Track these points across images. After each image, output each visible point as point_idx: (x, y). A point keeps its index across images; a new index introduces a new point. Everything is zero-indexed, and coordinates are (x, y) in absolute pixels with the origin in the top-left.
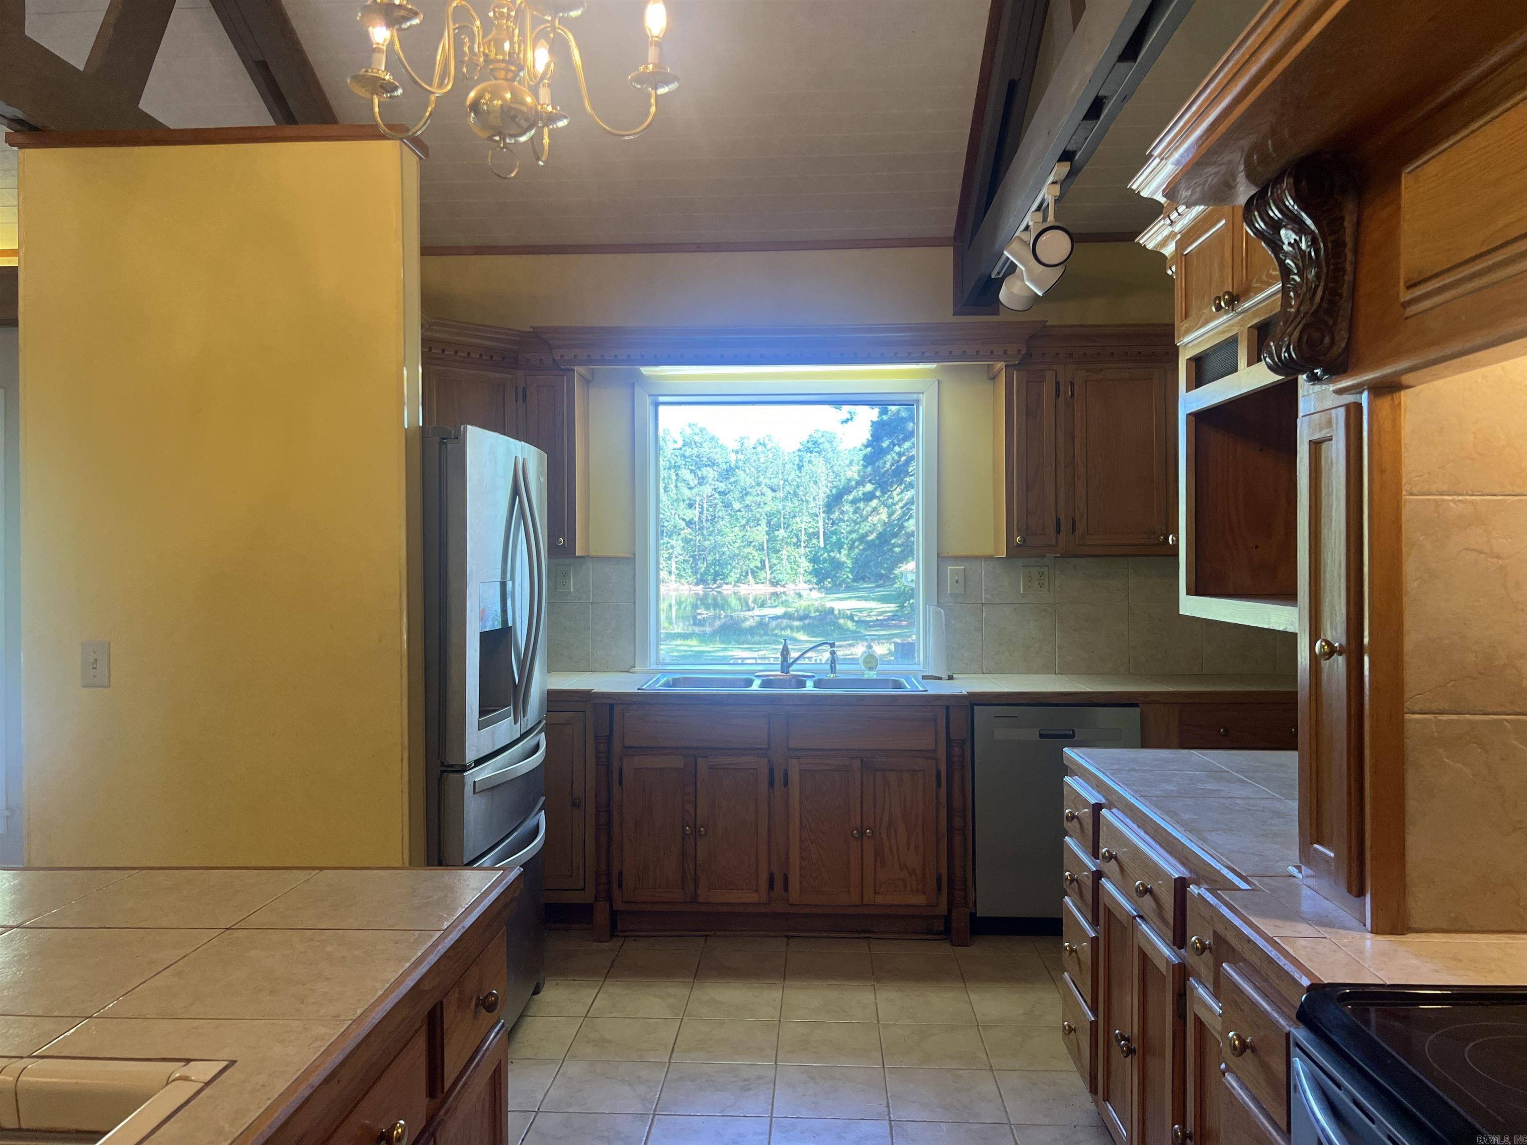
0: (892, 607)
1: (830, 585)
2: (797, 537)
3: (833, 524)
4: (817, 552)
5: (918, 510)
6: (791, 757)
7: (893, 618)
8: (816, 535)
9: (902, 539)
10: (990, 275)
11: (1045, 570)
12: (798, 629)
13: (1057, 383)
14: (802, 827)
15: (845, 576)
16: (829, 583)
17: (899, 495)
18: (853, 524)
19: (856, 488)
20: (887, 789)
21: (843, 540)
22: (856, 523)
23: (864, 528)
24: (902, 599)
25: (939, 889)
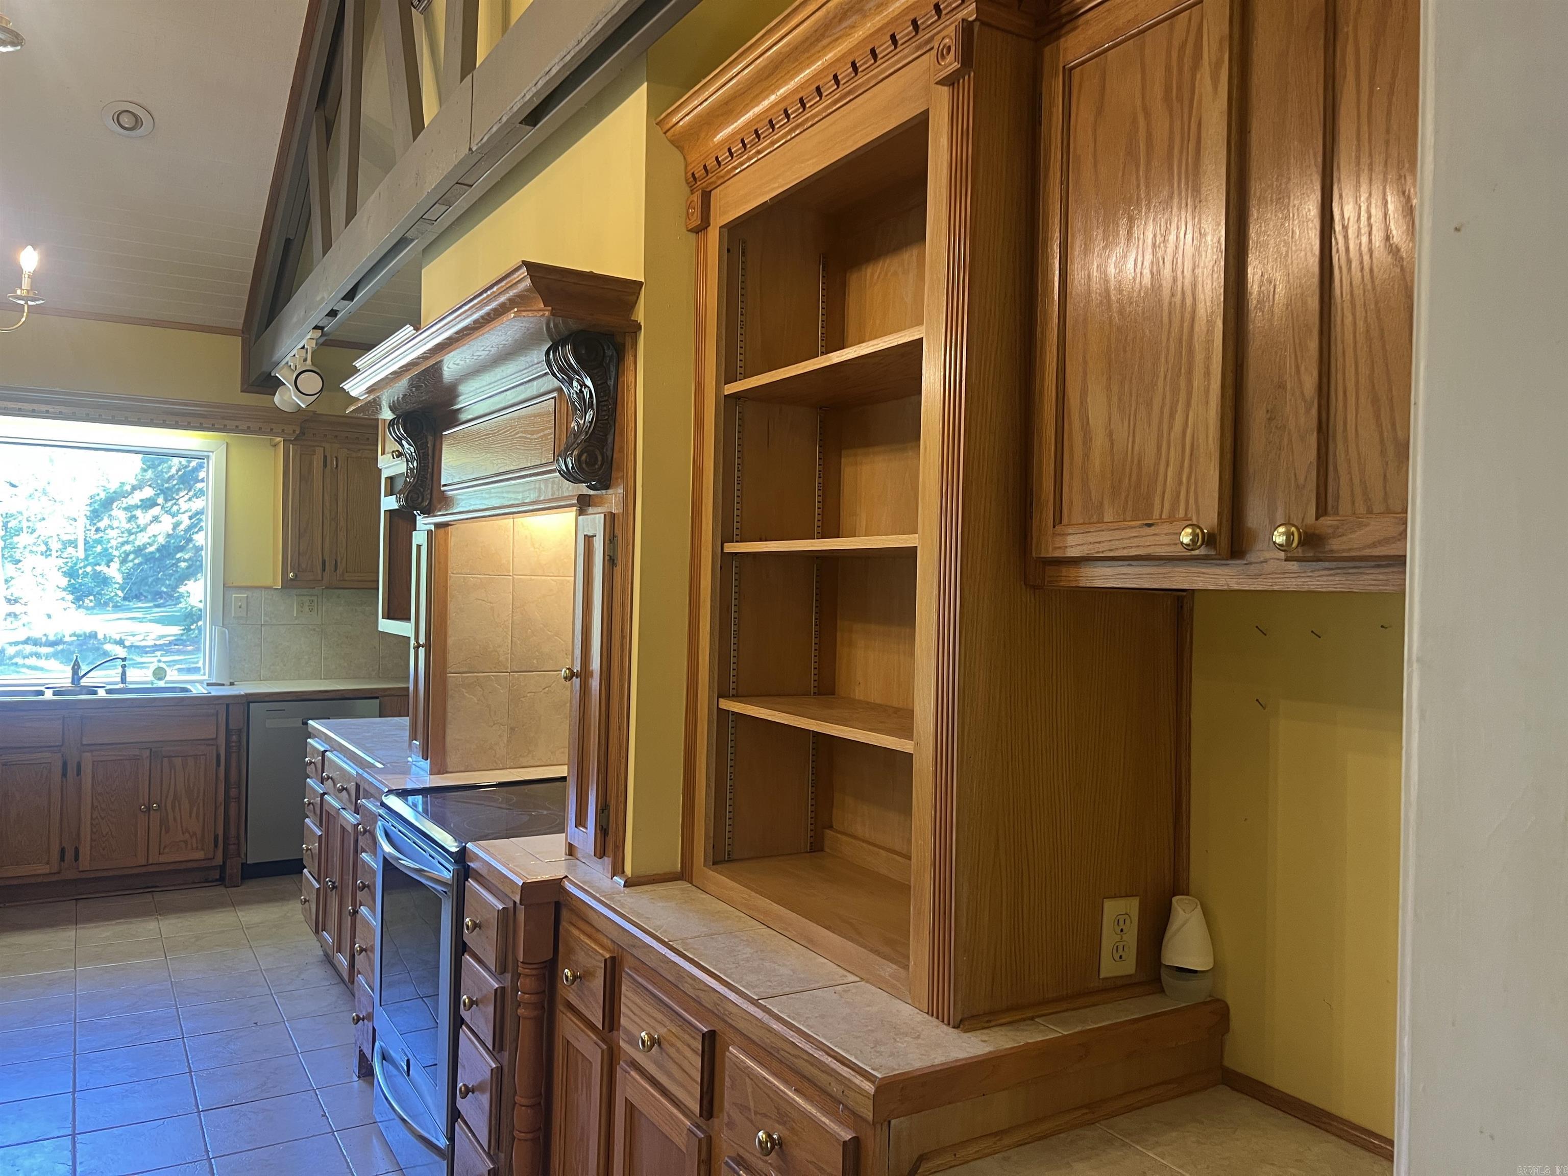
0: (176, 630)
1: (92, 604)
2: (46, 544)
3: (97, 530)
4: (76, 564)
5: (208, 522)
6: (84, 752)
7: (176, 643)
8: (73, 543)
9: (190, 554)
10: (270, 373)
11: (315, 598)
12: (47, 657)
13: (325, 457)
14: (93, 807)
15: (113, 594)
16: (91, 601)
17: (187, 505)
18: (127, 535)
19: (132, 493)
20: (173, 771)
21: (110, 550)
22: (130, 533)
23: (142, 539)
24: (188, 621)
25: (216, 846)
